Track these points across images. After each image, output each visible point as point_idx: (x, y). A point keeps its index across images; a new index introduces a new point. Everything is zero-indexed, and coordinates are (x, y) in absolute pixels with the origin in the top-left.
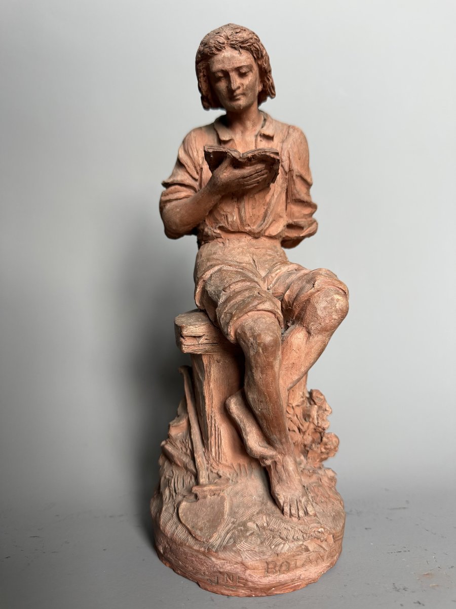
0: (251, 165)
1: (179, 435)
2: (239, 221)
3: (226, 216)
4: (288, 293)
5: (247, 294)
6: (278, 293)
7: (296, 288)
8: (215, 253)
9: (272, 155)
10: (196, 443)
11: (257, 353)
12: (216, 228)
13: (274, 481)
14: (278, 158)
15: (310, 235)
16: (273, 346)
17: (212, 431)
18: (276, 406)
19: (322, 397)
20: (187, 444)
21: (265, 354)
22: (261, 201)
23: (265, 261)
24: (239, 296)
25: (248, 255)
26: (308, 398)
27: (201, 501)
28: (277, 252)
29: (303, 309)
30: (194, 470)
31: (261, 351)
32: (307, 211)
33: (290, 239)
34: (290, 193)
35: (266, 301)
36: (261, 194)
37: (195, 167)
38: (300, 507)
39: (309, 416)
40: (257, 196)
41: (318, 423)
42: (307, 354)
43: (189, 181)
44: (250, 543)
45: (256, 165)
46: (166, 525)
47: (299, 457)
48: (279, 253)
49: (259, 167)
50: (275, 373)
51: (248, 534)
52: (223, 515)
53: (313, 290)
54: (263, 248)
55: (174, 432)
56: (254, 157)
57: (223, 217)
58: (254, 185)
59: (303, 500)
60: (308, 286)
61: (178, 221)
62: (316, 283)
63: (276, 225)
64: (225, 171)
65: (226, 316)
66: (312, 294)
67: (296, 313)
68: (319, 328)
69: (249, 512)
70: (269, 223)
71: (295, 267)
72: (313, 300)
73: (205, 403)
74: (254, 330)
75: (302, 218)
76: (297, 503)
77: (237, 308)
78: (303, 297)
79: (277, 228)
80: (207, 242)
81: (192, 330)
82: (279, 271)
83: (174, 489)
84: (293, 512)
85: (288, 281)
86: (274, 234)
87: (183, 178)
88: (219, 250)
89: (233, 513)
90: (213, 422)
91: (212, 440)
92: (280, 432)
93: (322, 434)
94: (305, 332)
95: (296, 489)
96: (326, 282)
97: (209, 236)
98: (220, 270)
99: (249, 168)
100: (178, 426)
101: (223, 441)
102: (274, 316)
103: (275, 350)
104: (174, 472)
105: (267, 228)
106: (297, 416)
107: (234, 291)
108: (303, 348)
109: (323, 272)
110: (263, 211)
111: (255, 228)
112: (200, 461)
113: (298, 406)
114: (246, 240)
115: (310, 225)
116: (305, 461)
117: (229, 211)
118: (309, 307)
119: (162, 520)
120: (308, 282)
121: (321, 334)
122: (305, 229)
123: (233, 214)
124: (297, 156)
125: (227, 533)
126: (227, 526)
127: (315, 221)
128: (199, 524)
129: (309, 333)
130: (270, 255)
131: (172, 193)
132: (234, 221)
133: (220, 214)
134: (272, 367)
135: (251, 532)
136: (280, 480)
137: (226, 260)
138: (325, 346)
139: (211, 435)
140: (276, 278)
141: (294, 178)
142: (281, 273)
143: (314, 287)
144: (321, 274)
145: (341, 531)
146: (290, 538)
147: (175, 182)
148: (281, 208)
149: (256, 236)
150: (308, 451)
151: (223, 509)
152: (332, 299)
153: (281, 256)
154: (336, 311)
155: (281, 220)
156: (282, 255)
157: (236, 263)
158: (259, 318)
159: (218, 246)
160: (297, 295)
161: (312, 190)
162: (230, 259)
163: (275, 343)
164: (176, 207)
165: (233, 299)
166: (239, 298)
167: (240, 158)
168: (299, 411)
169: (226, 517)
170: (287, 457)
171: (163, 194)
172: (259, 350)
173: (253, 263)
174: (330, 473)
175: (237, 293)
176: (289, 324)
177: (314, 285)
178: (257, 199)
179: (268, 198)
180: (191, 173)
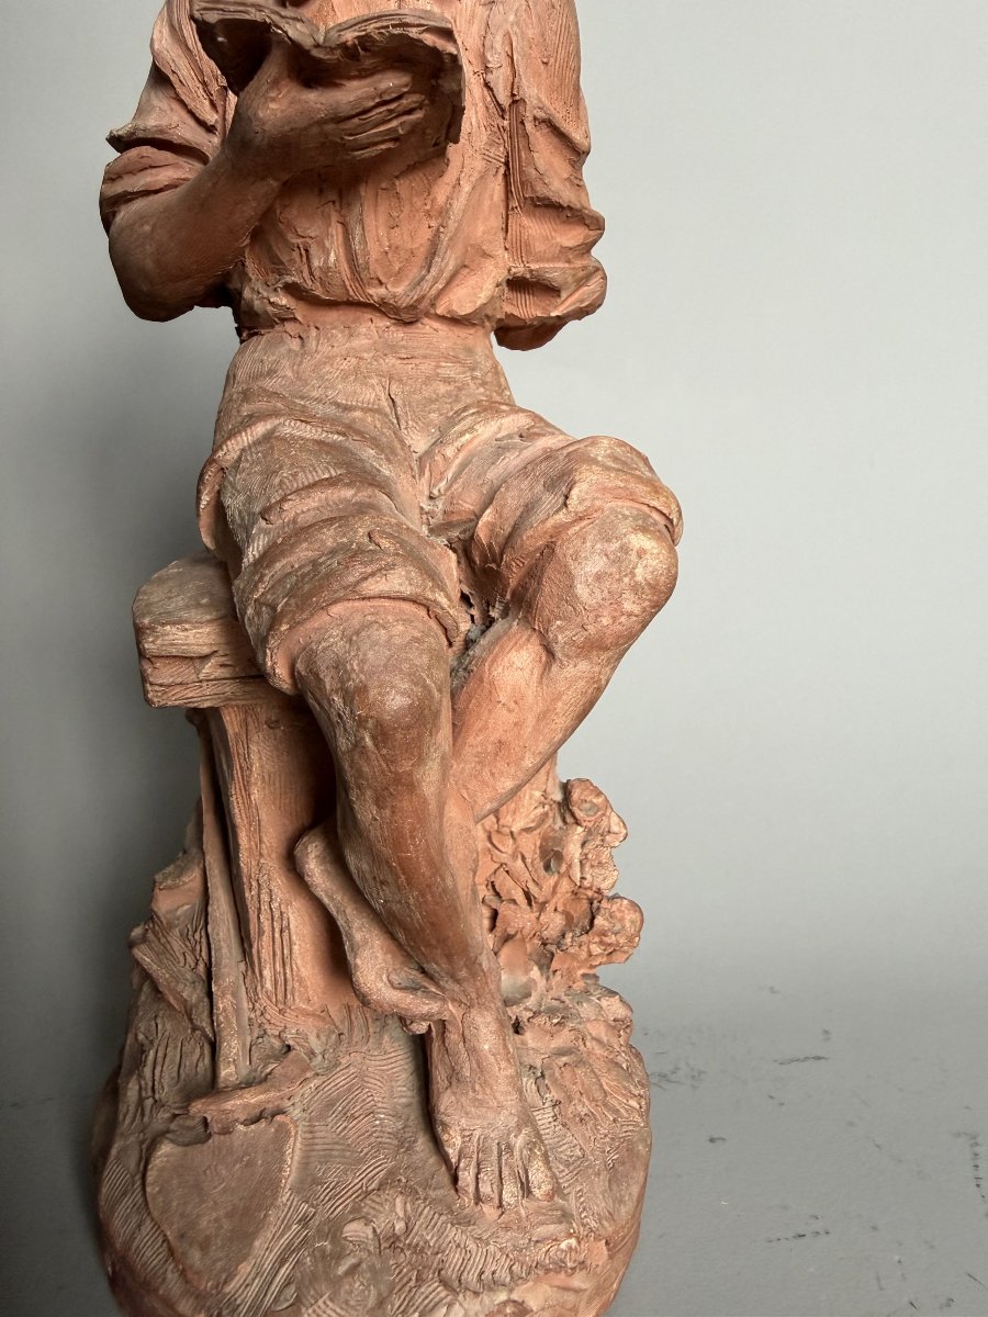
0: (363, 74)
1: (179, 912)
2: (344, 267)
3: (307, 251)
4: (488, 516)
5: (329, 538)
6: (459, 513)
7: (512, 500)
8: (271, 373)
9: (430, 39)
10: (220, 949)
11: (358, 744)
12: (275, 290)
13: (440, 1075)
14: (451, 49)
15: (581, 313)
16: (409, 727)
17: (261, 922)
18: (429, 897)
19: (598, 801)
20: (198, 948)
21: (384, 751)
22: (418, 202)
23: (432, 401)
24: (305, 545)
25: (374, 381)
26: (559, 803)
27: (215, 1140)
28: (473, 369)
29: (534, 573)
30: (208, 1030)
31: (368, 741)
32: (573, 236)
33: (521, 324)
34: (516, 178)
35: (392, 566)
36: (417, 180)
37: (204, 84)
38: (506, 1172)
39: (559, 857)
40: (402, 186)
41: (583, 878)
42: (543, 717)
43: (188, 132)
44: (347, 1302)
45: (377, 77)
46: (112, 1209)
47: (527, 971)
48: (478, 374)
49: (391, 82)
50: (425, 801)
51: (341, 1270)
52: (275, 1196)
53: (561, 517)
54: (425, 357)
55: (164, 904)
56: (365, 42)
57: (295, 254)
58: (383, 147)
59: (519, 1142)
60: (550, 500)
61: (149, 264)
62: (575, 492)
63: (472, 281)
64: (273, 94)
65: (258, 613)
66: (560, 529)
67: (513, 582)
68: (580, 639)
69: (356, 1180)
70: (446, 275)
71: (522, 421)
72: (564, 550)
73: (237, 845)
74: (346, 671)
75: (554, 259)
76: (500, 1156)
77: (291, 589)
78: (531, 539)
79: (477, 290)
80: (256, 334)
81: (171, 637)
82: (468, 436)
83: (150, 1084)
84: (485, 1189)
85: (493, 474)
86: (464, 310)
87: (164, 122)
88: (285, 362)
89: (308, 1184)
90: (264, 897)
91: (264, 948)
92: (449, 957)
93: (595, 904)
94: (540, 649)
95: (501, 1107)
96: (605, 490)
97: (257, 314)
98: (268, 437)
99: (355, 83)
100: (178, 886)
101: (296, 948)
102: (423, 613)
103: (420, 736)
104: (160, 1027)
105: (440, 293)
106: (523, 858)
107: (294, 521)
108: (530, 699)
109: (599, 453)
110: (425, 235)
111: (399, 291)
112: (225, 1010)
113: (527, 830)
114: (371, 329)
115: (581, 282)
116: (542, 983)
117: (313, 235)
118: (550, 572)
119: (104, 1190)
120: (551, 486)
121: (587, 658)
122: (564, 295)
123: (327, 244)
124: (535, 53)
125: (282, 1261)
126: (282, 1235)
127: (598, 269)
128: (204, 1223)
129: (550, 653)
130: (447, 381)
131: (132, 173)
132: (329, 268)
133: (286, 241)
134: (412, 787)
135: (351, 1261)
136: (454, 1076)
137: (302, 398)
138: (600, 690)
139: (261, 933)
140: (457, 461)
141: (529, 126)
142: (476, 442)
143: (565, 505)
144: (594, 461)
145: (633, 1216)
146: (471, 1277)
147: (140, 135)
148: (485, 227)
149: (405, 317)
150: (553, 955)
151: (281, 1170)
152: (625, 549)
153: (484, 384)
154: (635, 588)
155: (489, 265)
156: (489, 378)
157: (331, 411)
158: (366, 626)
159: (283, 350)
160: (515, 528)
161: (589, 168)
162: (315, 394)
163: (422, 716)
164: (142, 218)
165: (283, 554)
166: (303, 554)
167: (317, 46)
168: (530, 845)
169: (285, 1197)
170: (474, 1012)
171: (111, 176)
172: (363, 738)
173: (388, 410)
174: (614, 1008)
175: (301, 532)
176: (494, 614)
177: (567, 497)
178: (404, 193)
179: (441, 193)
180: (191, 105)
